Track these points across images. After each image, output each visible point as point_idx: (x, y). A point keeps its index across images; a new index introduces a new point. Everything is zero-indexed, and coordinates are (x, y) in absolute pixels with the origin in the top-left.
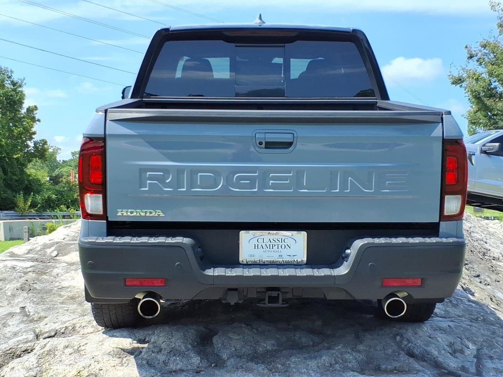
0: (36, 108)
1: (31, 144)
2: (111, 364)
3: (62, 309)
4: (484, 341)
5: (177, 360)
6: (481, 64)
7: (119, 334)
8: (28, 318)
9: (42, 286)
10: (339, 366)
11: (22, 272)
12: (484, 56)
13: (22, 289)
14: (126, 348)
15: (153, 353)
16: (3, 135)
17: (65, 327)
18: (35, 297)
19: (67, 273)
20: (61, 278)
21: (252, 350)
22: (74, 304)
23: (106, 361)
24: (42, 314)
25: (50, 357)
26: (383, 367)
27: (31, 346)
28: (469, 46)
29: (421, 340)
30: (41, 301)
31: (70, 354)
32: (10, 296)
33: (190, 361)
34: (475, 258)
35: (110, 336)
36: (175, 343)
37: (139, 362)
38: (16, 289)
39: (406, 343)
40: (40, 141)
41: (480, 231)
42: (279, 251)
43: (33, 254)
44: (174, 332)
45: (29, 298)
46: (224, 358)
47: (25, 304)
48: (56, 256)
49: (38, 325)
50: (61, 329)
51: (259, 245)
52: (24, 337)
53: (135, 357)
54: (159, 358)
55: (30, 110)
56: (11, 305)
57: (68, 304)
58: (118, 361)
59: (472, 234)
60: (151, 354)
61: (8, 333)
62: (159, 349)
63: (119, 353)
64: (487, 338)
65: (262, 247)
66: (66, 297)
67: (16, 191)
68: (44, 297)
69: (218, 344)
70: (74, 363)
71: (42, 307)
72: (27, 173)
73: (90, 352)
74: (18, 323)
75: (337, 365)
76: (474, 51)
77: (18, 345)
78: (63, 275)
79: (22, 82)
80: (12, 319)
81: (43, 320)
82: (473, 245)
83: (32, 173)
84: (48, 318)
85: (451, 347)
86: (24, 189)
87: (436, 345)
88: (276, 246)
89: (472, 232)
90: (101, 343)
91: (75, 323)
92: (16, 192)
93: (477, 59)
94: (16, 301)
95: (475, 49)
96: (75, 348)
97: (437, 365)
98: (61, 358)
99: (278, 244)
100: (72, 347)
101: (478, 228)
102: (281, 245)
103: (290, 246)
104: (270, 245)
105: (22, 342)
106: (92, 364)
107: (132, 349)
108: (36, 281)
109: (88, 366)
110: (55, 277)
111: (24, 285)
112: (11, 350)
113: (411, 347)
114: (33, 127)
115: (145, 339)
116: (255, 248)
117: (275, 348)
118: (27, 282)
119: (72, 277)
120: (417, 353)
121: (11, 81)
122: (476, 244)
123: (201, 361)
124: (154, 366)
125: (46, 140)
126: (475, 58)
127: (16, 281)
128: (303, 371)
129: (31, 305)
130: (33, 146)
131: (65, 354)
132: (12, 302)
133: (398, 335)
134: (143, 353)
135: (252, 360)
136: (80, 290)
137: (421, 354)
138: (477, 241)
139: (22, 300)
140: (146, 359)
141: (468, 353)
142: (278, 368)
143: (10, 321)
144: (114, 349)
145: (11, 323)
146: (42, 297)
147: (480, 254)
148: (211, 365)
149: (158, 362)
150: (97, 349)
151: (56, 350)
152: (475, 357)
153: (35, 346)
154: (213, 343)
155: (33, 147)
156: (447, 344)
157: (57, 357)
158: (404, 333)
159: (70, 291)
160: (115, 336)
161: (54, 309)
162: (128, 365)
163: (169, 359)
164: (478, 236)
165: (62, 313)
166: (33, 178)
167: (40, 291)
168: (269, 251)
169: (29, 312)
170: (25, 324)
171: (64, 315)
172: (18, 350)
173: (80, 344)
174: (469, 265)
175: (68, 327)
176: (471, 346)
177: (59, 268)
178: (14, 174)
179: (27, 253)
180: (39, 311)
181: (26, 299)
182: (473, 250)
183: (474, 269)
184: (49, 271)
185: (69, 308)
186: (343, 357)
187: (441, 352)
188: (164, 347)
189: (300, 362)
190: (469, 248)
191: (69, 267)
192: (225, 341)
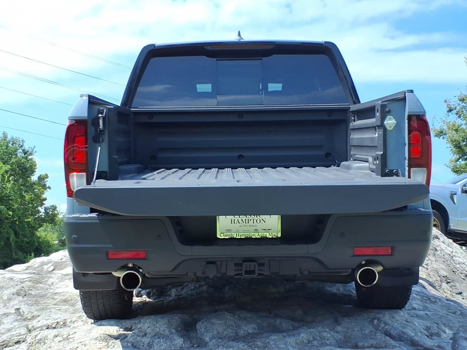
0: (47, 176)
1: (42, 210)
2: (97, 346)
3: (55, 309)
4: (460, 326)
5: (160, 341)
6: (460, 117)
7: (107, 323)
8: (22, 317)
9: (37, 292)
10: (317, 343)
11: (19, 282)
12: (463, 109)
13: (18, 294)
14: (113, 334)
15: (138, 336)
16: (15, 200)
17: (56, 322)
18: (30, 300)
19: (61, 281)
20: (55, 286)
21: (233, 333)
22: (66, 305)
23: (93, 344)
24: (36, 313)
25: (40, 345)
26: (360, 344)
27: (23, 338)
28: (448, 101)
29: (398, 324)
30: (36, 303)
31: (59, 342)
32: (6, 300)
33: (173, 342)
34: (457, 278)
35: (98, 325)
36: (159, 328)
37: (124, 345)
38: (12, 294)
39: (383, 325)
40: (50, 206)
41: (462, 257)
42: (255, 226)
43: (31, 270)
44: (159, 319)
45: (24, 301)
46: (207, 340)
47: (19, 306)
48: (52, 271)
49: (31, 322)
50: (52, 324)
51: (235, 220)
52: (17, 332)
53: (120, 341)
54: (143, 341)
55: (42, 179)
56: (7, 307)
57: (61, 305)
58: (104, 344)
59: (454, 258)
60: (136, 338)
61: (2, 329)
62: (144, 333)
63: (106, 338)
64: (463, 324)
65: (239, 222)
66: (59, 299)
67: (27, 252)
68: (38, 300)
69: (201, 329)
70: (63, 348)
71: (36, 308)
72: (37, 236)
73: (78, 338)
74: (13, 321)
75: (315, 342)
76: (453, 105)
77: (11, 338)
78: (57, 284)
79: (32, 150)
80: (7, 318)
81: (36, 318)
82: (455, 266)
83: (42, 235)
84: (41, 316)
85: (428, 331)
86: (34, 251)
87: (412, 327)
88: (251, 221)
89: (454, 256)
90: (89, 332)
91: (66, 319)
92: (27, 254)
93: (456, 112)
94: (12, 303)
95: (454, 103)
96: (65, 337)
97: (413, 343)
98: (50, 345)
99: (253, 218)
100: (61, 336)
101: (460, 253)
102: (256, 219)
103: (265, 220)
104: (246, 219)
105: (16, 335)
106: (79, 347)
107: (119, 335)
108: (32, 288)
109: (75, 348)
110: (50, 286)
111: (20, 291)
112: (4, 342)
113: (388, 329)
114: (44, 194)
115: (131, 328)
116: (232, 223)
117: (256, 331)
118: (23, 288)
119: (66, 285)
120: (394, 334)
121: (23, 150)
122: (458, 266)
123: (184, 343)
124: (139, 348)
125: (56, 206)
126: (454, 111)
127: (12, 287)
128: (282, 347)
129: (25, 306)
130: (44, 211)
131: (54, 342)
132: (7, 305)
133: (375, 319)
134: (128, 337)
135: (233, 341)
136: (73, 294)
137: (398, 335)
138: (459, 264)
139: (17, 303)
140: (131, 342)
141: (444, 336)
142: (257, 345)
143: (4, 320)
144: (101, 335)
145: (5, 322)
146: (36, 300)
147: (462, 275)
148: (193, 346)
149: (143, 345)
150: (85, 336)
151: (46, 339)
152: (451, 339)
153: (27, 338)
154: (196, 329)
155: (43, 213)
156: (424, 328)
157: (47, 344)
158: (381, 317)
159: (64, 295)
160: (103, 325)
161: (46, 309)
162: (113, 347)
163: (153, 341)
164: (460, 260)
165: (55, 312)
166: (43, 240)
167: (35, 296)
168: (245, 226)
169: (23, 312)
170: (19, 322)
171: (56, 314)
172: (11, 342)
173: (69, 333)
174: (452, 284)
175: (59, 322)
176: (447, 331)
177: (54, 278)
178: (25, 236)
179: (26, 270)
180: (33, 311)
181: (21, 302)
182: (455, 271)
183: (457, 287)
184: (44, 280)
185: (61, 308)
186: (321, 335)
187: (418, 334)
188: (149, 332)
189: (279, 339)
190: (451, 269)
191: (63, 277)
192: (208, 326)
